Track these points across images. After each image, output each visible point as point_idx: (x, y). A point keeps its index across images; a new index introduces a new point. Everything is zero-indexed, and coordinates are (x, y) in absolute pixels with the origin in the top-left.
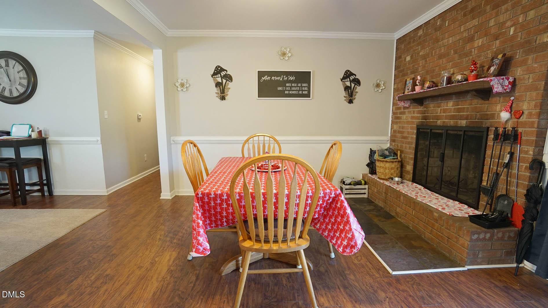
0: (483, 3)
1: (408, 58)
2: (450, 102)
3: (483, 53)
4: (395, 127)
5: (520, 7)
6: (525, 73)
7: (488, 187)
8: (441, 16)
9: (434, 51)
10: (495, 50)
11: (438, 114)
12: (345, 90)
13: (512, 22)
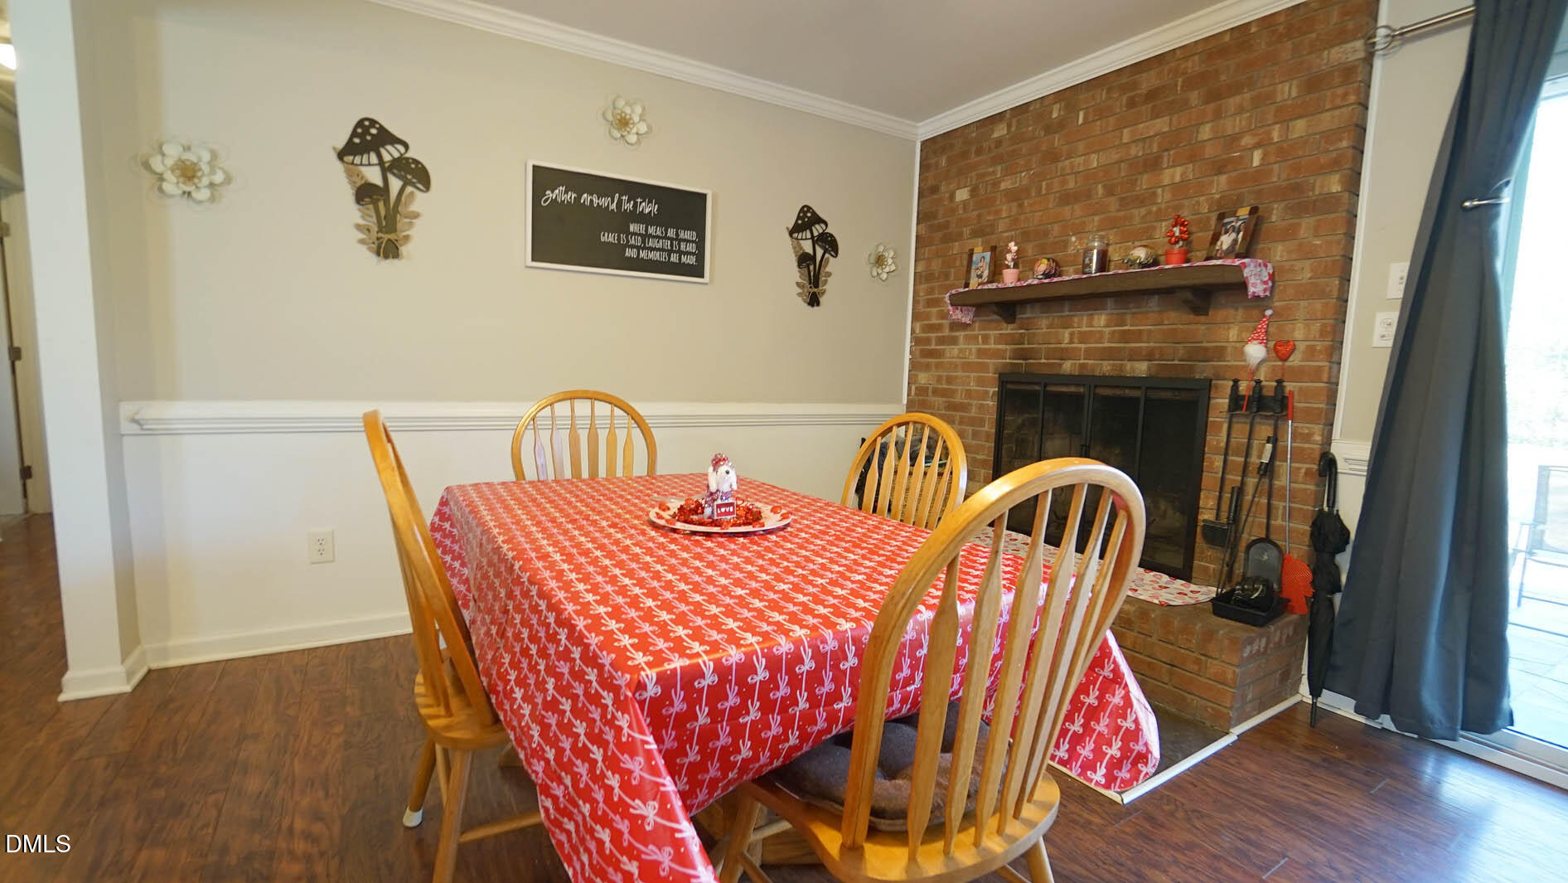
0: (1180, 84)
1: (962, 195)
2: (1101, 314)
3: (1186, 202)
4: (923, 378)
5: (1273, 108)
6: (1294, 256)
7: (1223, 524)
8: (1060, 96)
9: (1044, 183)
10: (1218, 196)
11: (1063, 346)
12: (799, 266)
13: (1256, 140)
